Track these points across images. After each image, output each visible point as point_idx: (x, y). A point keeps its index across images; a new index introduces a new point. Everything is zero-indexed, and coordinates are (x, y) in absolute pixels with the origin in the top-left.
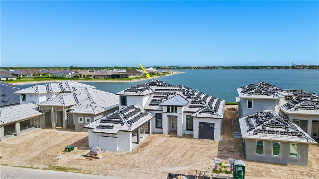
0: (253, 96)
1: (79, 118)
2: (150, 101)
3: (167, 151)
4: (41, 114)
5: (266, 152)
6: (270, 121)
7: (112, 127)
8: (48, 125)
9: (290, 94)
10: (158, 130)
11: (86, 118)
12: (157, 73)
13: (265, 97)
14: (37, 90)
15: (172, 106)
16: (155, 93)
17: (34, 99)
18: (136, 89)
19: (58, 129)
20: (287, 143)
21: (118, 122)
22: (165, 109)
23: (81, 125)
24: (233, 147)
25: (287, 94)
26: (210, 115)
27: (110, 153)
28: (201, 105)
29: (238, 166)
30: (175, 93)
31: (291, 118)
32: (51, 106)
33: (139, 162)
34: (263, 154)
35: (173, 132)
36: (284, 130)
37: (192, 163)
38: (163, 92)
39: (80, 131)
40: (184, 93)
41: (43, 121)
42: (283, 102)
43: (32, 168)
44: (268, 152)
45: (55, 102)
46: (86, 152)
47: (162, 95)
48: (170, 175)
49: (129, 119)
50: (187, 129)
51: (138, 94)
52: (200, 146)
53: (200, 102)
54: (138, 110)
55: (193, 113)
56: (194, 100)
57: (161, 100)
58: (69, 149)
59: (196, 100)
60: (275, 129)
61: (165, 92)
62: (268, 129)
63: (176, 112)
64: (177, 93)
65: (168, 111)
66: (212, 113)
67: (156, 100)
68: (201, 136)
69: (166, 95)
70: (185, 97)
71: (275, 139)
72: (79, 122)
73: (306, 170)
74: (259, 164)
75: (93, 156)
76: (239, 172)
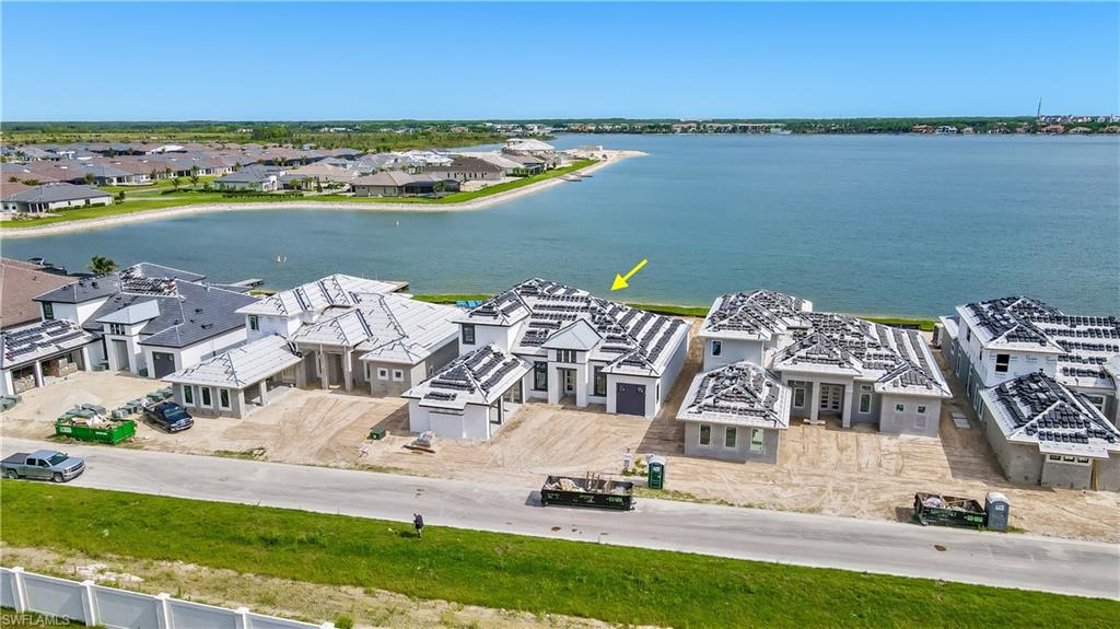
0: (722, 334)
1: (379, 370)
2: (523, 334)
3: (552, 438)
4: (298, 359)
5: (714, 442)
6: (731, 388)
7: (454, 396)
8: (313, 382)
9: (804, 325)
10: (539, 394)
11: (394, 371)
12: (551, 166)
13: (743, 335)
14: (282, 307)
15: (567, 351)
16: (535, 315)
17: (276, 325)
18: (495, 309)
19: (334, 391)
20: (746, 428)
21: (463, 386)
22: (552, 356)
23: (383, 383)
24: (674, 432)
25: (797, 324)
26: (636, 370)
27: (452, 442)
28: (625, 346)
29: (654, 465)
30: (575, 317)
31: (785, 379)
32: (319, 345)
33: (503, 459)
34: (710, 446)
35: (568, 398)
36: (745, 406)
37: (592, 459)
38: (551, 312)
39: (381, 397)
40: (594, 317)
41: (301, 375)
42: (787, 341)
43: (327, 466)
44: (718, 442)
45: (325, 337)
46: (410, 441)
47: (548, 320)
48: (550, 477)
49: (484, 379)
50: (596, 394)
51: (497, 322)
52: (614, 429)
53: (623, 339)
54: (499, 356)
55: (609, 363)
56: (611, 334)
57: (546, 332)
58: (376, 435)
59: (617, 335)
60: (732, 405)
61: (554, 312)
62: (722, 403)
63: (574, 361)
64: (581, 315)
65: (559, 360)
66: (642, 365)
67: (534, 333)
68: (620, 410)
69: (556, 322)
70: (596, 327)
71: (727, 421)
72: (380, 377)
74: (701, 462)
75: (422, 447)
76: (656, 474)
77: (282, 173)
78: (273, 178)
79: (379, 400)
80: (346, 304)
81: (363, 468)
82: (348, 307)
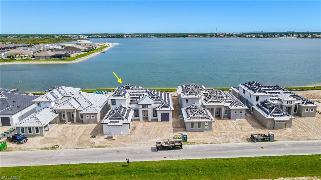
0: (189, 97)
1: (86, 116)
2: (129, 101)
3: (147, 131)
4: (57, 115)
5: (195, 127)
6: (197, 112)
7: (118, 122)
8: (62, 122)
9: (207, 92)
10: (137, 118)
11: (91, 116)
12: (94, 48)
13: (194, 96)
14: (49, 98)
15: (145, 105)
16: (131, 95)
17: (47, 105)
18: (121, 94)
19: (70, 124)
20: (204, 122)
21: (120, 118)
22: (141, 107)
23: (88, 120)
24: (180, 125)
25: (205, 92)
26: (166, 109)
27: (118, 135)
28: (160, 102)
29: (184, 135)
30: (144, 95)
31: (207, 107)
32: (64, 110)
33: (137, 139)
34: (194, 128)
35: (146, 118)
36: (203, 116)
37: (162, 136)
38: (136, 94)
39: (87, 124)
40: (149, 94)
41: (58, 120)
42: (203, 97)
43: (83, 148)
44: (196, 127)
45: (65, 107)
46: (106, 136)
47: (136, 96)
48: (157, 142)
49: (125, 115)
50: (153, 116)
51: (123, 98)
52: (163, 126)
53: (160, 100)
54: (125, 108)
55: (158, 107)
56: (156, 99)
57: (136, 100)
58: (93, 136)
59: (157, 99)
60: (199, 116)
61: (137, 94)
62: (196, 116)
63: (147, 108)
64: (145, 94)
65: (143, 108)
66: (168, 107)
67: (133, 100)
68: (162, 120)
69: (138, 96)
70: (151, 97)
71: (199, 121)
72: (86, 118)
73: (211, 133)
74: (192, 133)
75: (110, 138)
76: (185, 138)
77: (6, 52)
78: (3, 54)
79: (87, 125)
80: (69, 96)
81: (95, 147)
82: (70, 97)
